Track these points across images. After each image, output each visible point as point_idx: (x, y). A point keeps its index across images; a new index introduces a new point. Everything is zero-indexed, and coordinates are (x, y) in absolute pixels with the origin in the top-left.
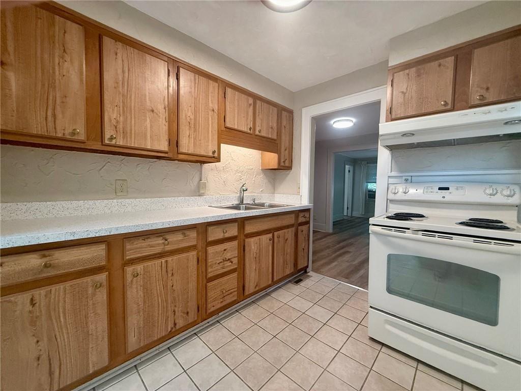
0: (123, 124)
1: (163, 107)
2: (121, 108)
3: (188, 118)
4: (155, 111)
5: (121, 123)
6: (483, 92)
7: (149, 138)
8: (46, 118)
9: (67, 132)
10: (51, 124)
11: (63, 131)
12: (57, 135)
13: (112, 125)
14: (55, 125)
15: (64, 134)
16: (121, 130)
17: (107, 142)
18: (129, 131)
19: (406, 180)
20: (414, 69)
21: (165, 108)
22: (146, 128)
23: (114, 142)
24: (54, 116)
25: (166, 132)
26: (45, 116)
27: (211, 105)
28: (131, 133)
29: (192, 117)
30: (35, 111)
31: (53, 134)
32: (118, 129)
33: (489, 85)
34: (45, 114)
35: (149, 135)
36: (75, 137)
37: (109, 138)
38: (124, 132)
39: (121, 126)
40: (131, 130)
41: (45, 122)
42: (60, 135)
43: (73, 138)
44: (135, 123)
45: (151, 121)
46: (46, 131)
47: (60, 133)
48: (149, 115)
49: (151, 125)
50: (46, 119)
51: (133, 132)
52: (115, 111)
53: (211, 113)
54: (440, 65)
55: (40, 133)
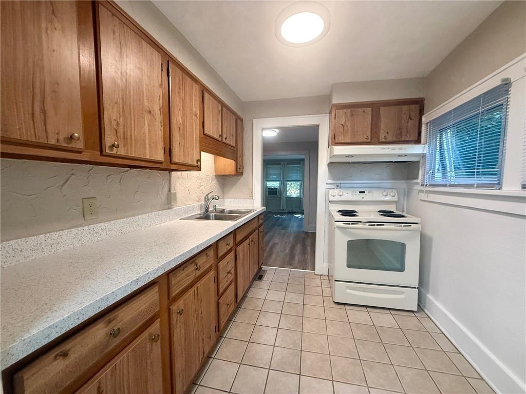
0: (124, 127)
1: (159, 108)
2: (121, 106)
3: (179, 123)
4: (152, 112)
5: (122, 127)
6: (386, 135)
7: (147, 145)
8: (33, 114)
9: (61, 138)
10: (39, 125)
11: (56, 135)
12: (49, 143)
13: (113, 128)
14: (45, 126)
15: (58, 140)
16: (121, 136)
17: (108, 151)
18: (129, 137)
19: (337, 186)
20: (349, 110)
21: (160, 110)
22: (144, 133)
23: (115, 151)
24: (44, 112)
25: (162, 138)
26: (30, 112)
27: (194, 110)
28: (131, 139)
29: (181, 121)
30: (16, 103)
31: (43, 140)
32: (118, 134)
33: (388, 131)
34: (30, 108)
35: (147, 142)
36: (73, 145)
37: (110, 146)
38: (124, 138)
39: (121, 130)
40: (131, 136)
41: (31, 122)
42: (53, 142)
43: (69, 146)
44: (134, 127)
45: (149, 125)
46: (33, 136)
47: (53, 138)
48: (147, 117)
49: (149, 130)
50: (33, 116)
51: (133, 137)
52: (115, 109)
53: (194, 117)
54: (364, 112)
55: (25, 138)
